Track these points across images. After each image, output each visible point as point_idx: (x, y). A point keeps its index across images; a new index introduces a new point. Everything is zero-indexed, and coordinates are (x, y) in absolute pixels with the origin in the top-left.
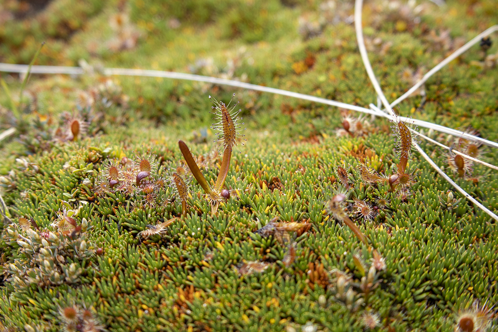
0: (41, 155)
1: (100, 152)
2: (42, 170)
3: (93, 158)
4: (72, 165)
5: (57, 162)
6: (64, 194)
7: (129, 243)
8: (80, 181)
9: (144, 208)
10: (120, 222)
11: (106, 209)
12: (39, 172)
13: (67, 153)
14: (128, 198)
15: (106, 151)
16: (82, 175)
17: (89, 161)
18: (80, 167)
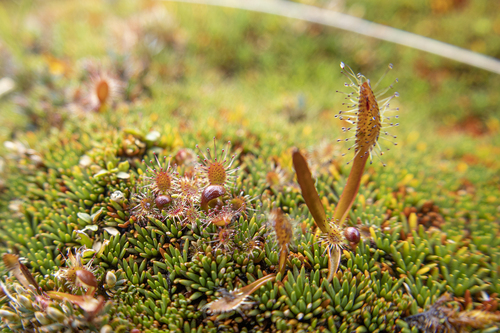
0: (48, 134)
1: (141, 139)
2: (47, 163)
3: (130, 151)
4: (95, 162)
5: (71, 150)
6: (79, 214)
7: (186, 318)
8: (106, 193)
9: (214, 255)
10: (171, 276)
11: (148, 250)
12: (42, 167)
13: (89, 135)
14: (185, 230)
15: (152, 137)
16: (110, 181)
17: (122, 155)
18: (108, 167)
